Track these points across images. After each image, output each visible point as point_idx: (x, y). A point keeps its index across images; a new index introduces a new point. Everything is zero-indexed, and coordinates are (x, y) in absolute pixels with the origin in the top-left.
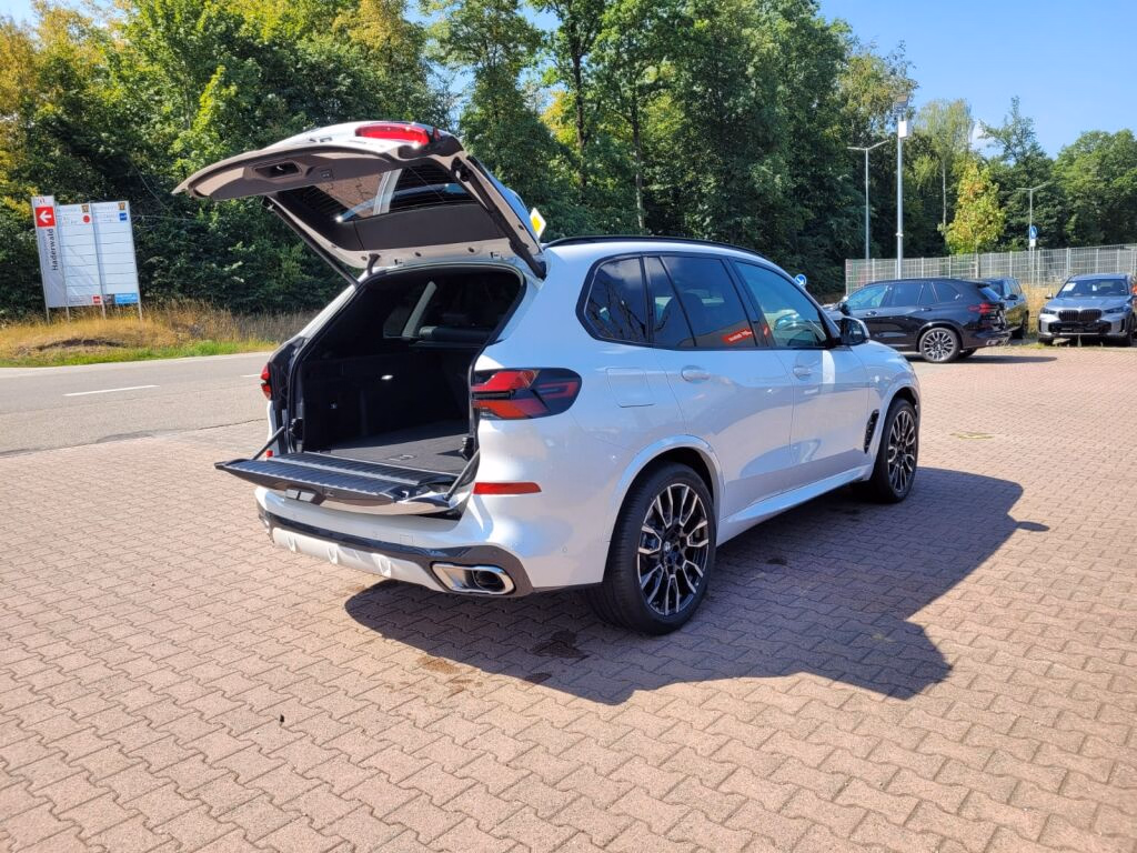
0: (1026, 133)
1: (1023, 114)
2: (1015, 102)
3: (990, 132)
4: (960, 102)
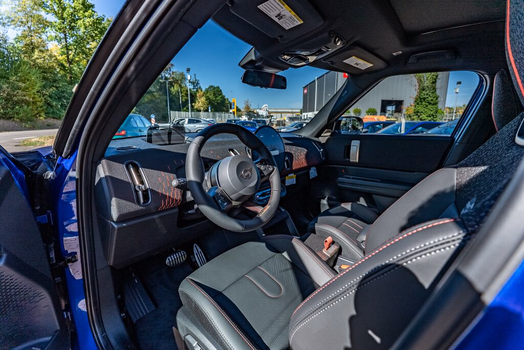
0: (198, 84)
1: (197, 79)
4: (183, 73)
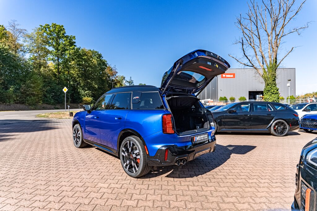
0: (132, 82)
2: (131, 77)
3: (127, 82)
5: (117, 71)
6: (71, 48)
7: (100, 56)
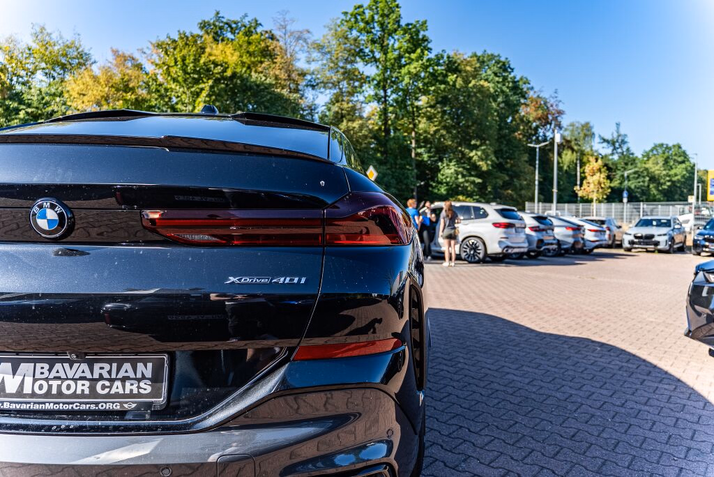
0: (623, 142)
1: (622, 132)
2: (618, 125)
3: (605, 141)
4: (587, 124)
5: (561, 107)
6: (413, 56)
7: (505, 67)
